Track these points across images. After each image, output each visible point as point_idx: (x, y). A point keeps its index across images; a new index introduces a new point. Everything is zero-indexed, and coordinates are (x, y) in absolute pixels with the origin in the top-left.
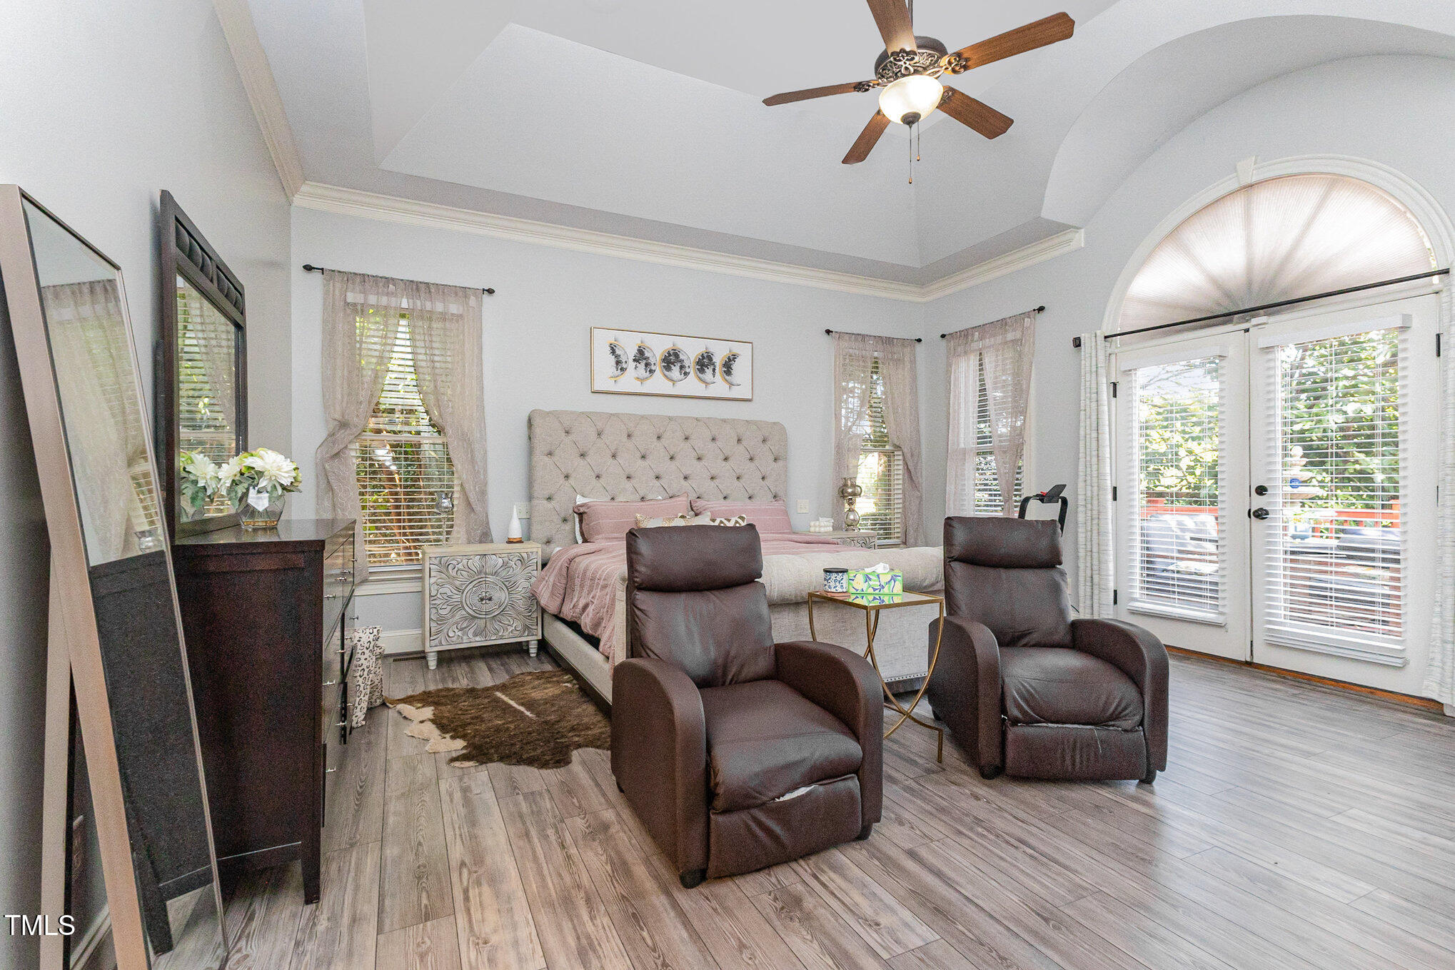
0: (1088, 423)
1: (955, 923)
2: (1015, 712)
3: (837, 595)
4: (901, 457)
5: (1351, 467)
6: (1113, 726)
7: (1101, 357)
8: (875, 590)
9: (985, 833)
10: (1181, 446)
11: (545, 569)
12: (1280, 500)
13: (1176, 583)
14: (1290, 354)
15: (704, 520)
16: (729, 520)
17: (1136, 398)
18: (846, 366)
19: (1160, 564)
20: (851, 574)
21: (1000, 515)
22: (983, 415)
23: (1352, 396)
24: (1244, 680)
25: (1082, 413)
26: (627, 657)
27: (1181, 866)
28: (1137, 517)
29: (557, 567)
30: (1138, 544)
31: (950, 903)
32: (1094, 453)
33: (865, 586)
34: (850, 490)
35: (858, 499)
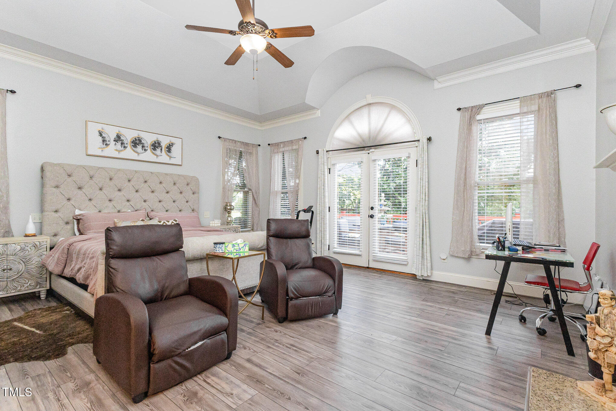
0: (321, 183)
1: (264, 385)
2: (291, 295)
3: (219, 254)
4: (251, 194)
5: (397, 201)
6: (325, 295)
7: (325, 159)
8: (237, 250)
9: (279, 345)
10: (351, 192)
11: (52, 250)
12: (377, 211)
13: (347, 241)
14: (382, 163)
15: (155, 222)
16: (168, 222)
17: (336, 174)
18: (229, 153)
19: (344, 234)
20: (226, 244)
21: (290, 217)
22: (284, 177)
23: (398, 177)
24: (366, 273)
25: (319, 179)
26: (105, 293)
27: (344, 342)
28: (336, 218)
29: (61, 249)
30: (336, 228)
31: (263, 376)
32: (323, 194)
33: (232, 249)
34: (229, 208)
35: (232, 211)
